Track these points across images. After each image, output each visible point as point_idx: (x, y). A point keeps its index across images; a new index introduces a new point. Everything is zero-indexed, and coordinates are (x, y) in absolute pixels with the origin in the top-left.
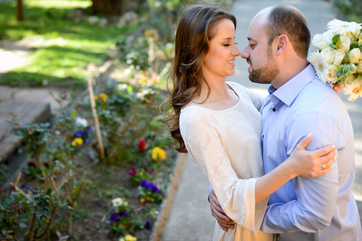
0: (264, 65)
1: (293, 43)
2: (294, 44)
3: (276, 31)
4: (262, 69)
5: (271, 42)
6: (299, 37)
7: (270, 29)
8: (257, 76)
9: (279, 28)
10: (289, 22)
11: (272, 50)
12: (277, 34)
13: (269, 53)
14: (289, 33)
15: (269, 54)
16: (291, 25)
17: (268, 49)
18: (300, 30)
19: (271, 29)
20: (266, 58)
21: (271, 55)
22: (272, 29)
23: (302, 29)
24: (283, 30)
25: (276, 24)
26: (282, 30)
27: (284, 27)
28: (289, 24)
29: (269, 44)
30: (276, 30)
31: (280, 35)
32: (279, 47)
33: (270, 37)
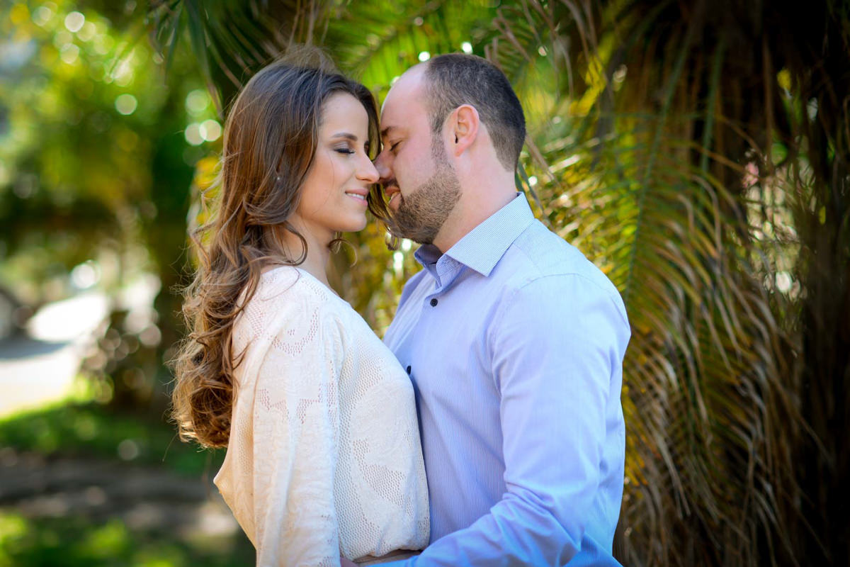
0: (427, 180)
1: (489, 125)
2: (492, 127)
3: (447, 99)
4: (425, 191)
5: (438, 125)
6: (500, 112)
7: (434, 97)
8: (411, 211)
9: (454, 92)
10: (475, 80)
11: (442, 143)
12: (451, 104)
13: (438, 151)
14: (478, 103)
15: (436, 154)
16: (481, 86)
17: (434, 141)
18: (502, 98)
19: (436, 95)
20: (432, 163)
21: (441, 154)
22: (439, 96)
23: (504, 97)
24: (465, 97)
25: (447, 85)
26: (461, 97)
27: (466, 91)
28: (476, 84)
29: (434, 131)
30: (447, 96)
31: (456, 106)
32: (459, 136)
33: (436, 115)
